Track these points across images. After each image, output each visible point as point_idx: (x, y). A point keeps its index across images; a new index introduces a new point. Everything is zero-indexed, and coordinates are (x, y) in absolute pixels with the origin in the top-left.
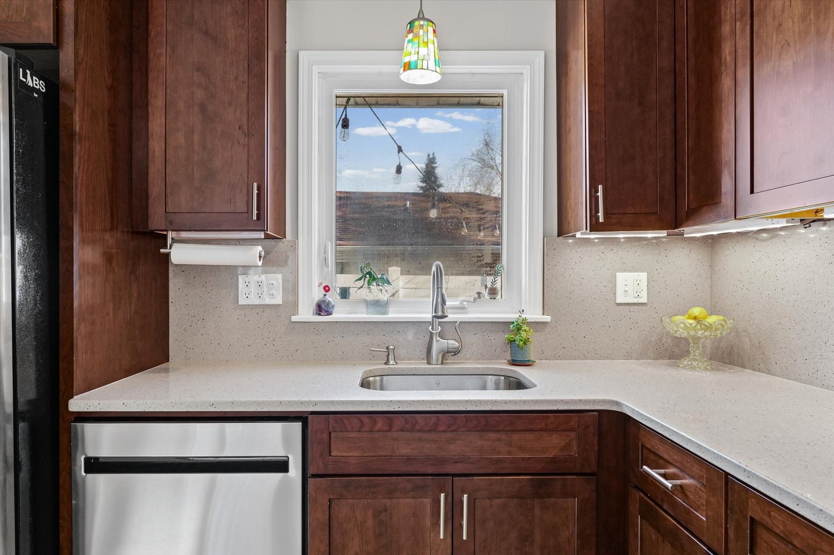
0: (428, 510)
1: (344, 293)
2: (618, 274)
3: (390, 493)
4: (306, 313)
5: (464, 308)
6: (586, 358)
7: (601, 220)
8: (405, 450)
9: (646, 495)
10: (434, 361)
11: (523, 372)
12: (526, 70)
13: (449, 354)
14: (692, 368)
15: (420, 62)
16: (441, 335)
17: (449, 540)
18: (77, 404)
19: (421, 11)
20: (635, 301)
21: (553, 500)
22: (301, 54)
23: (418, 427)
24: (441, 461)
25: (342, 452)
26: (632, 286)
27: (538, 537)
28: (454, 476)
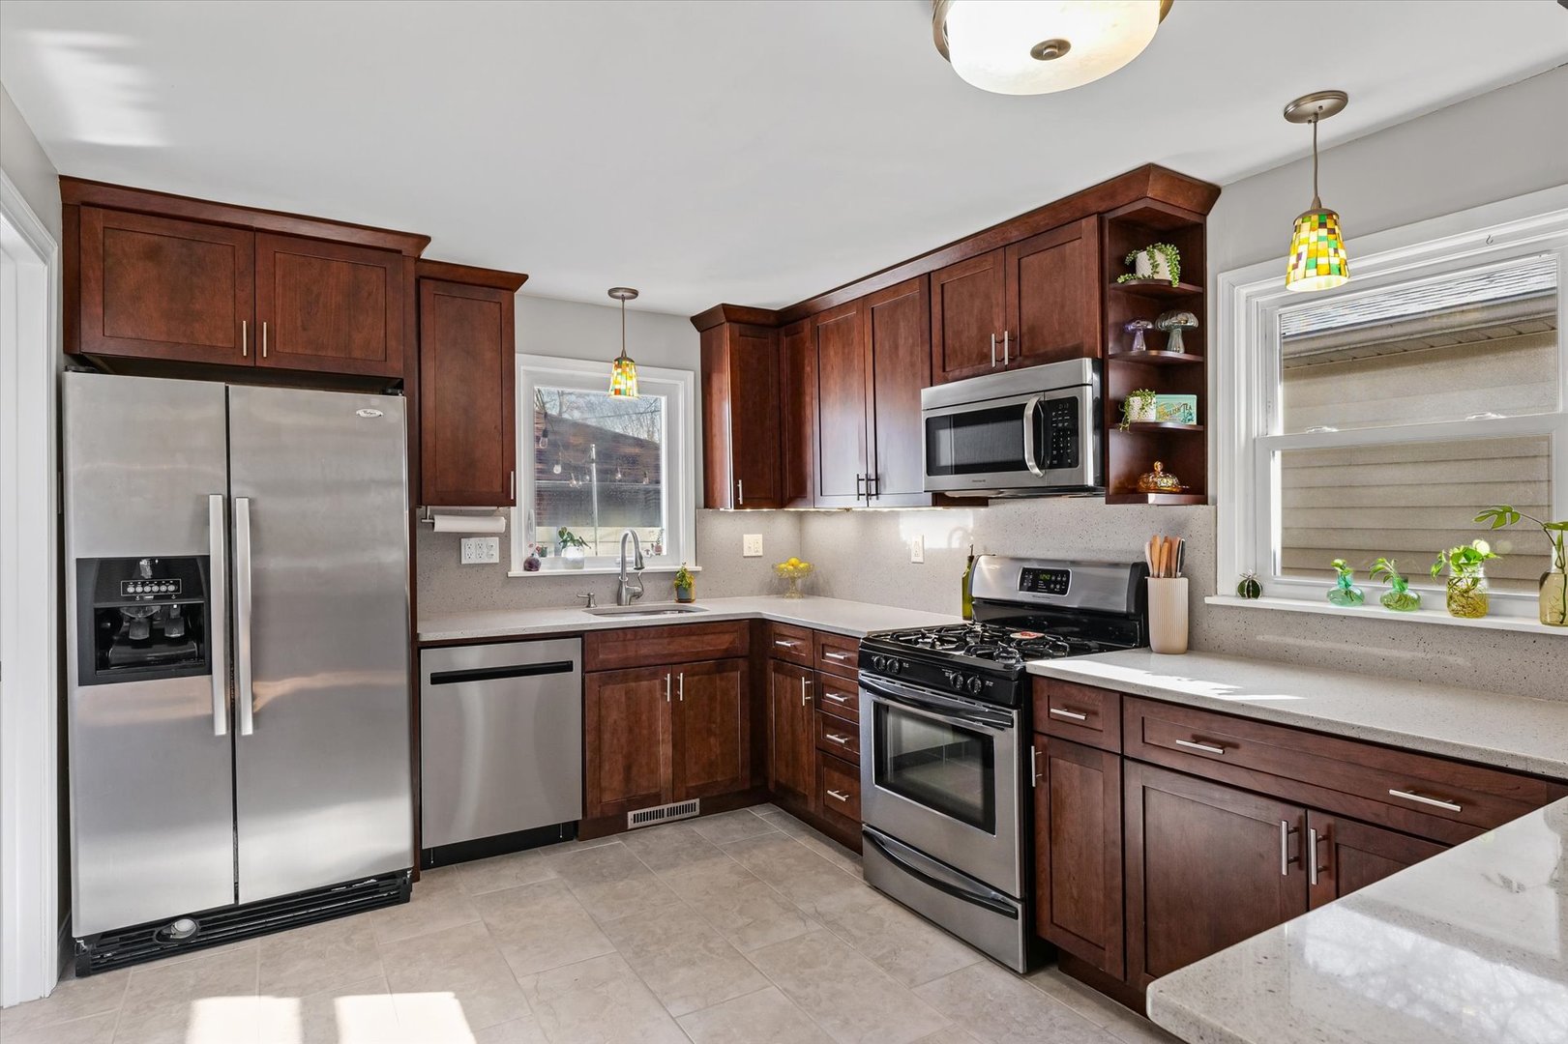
0: (660, 685)
1: (545, 553)
2: (745, 536)
3: (638, 679)
4: (517, 570)
6: (724, 597)
7: (740, 501)
9: (777, 655)
10: (621, 603)
12: (682, 385)
13: (633, 598)
14: (791, 597)
15: (628, 391)
16: (627, 583)
17: (673, 704)
19: (624, 352)
20: (754, 554)
21: (726, 674)
23: (651, 636)
25: (608, 655)
26: (753, 543)
27: (718, 697)
28: (671, 664)
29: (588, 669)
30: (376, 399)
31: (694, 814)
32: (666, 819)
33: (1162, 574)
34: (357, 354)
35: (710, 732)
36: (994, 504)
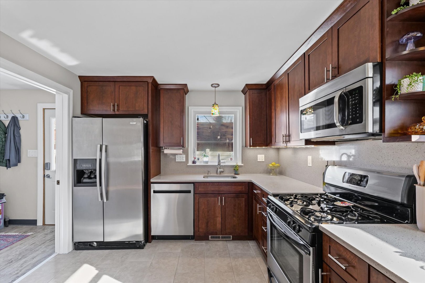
0: (217, 200)
1: (198, 159)
2: (258, 155)
3: (210, 197)
4: (190, 163)
5: (225, 162)
7: (251, 145)
8: (212, 189)
10: (218, 174)
11: (236, 176)
12: (238, 111)
13: (221, 172)
15: (215, 113)
16: (220, 168)
17: (221, 206)
18: (152, 180)
19: (215, 103)
20: (261, 161)
21: (240, 198)
22: (189, 107)
23: (215, 185)
24: (219, 191)
25: (201, 189)
26: (261, 158)
27: (237, 205)
28: (221, 194)
29: (195, 193)
30: (135, 119)
31: (230, 239)
32: (221, 239)
34: (137, 109)
35: (234, 216)
36: (338, 144)
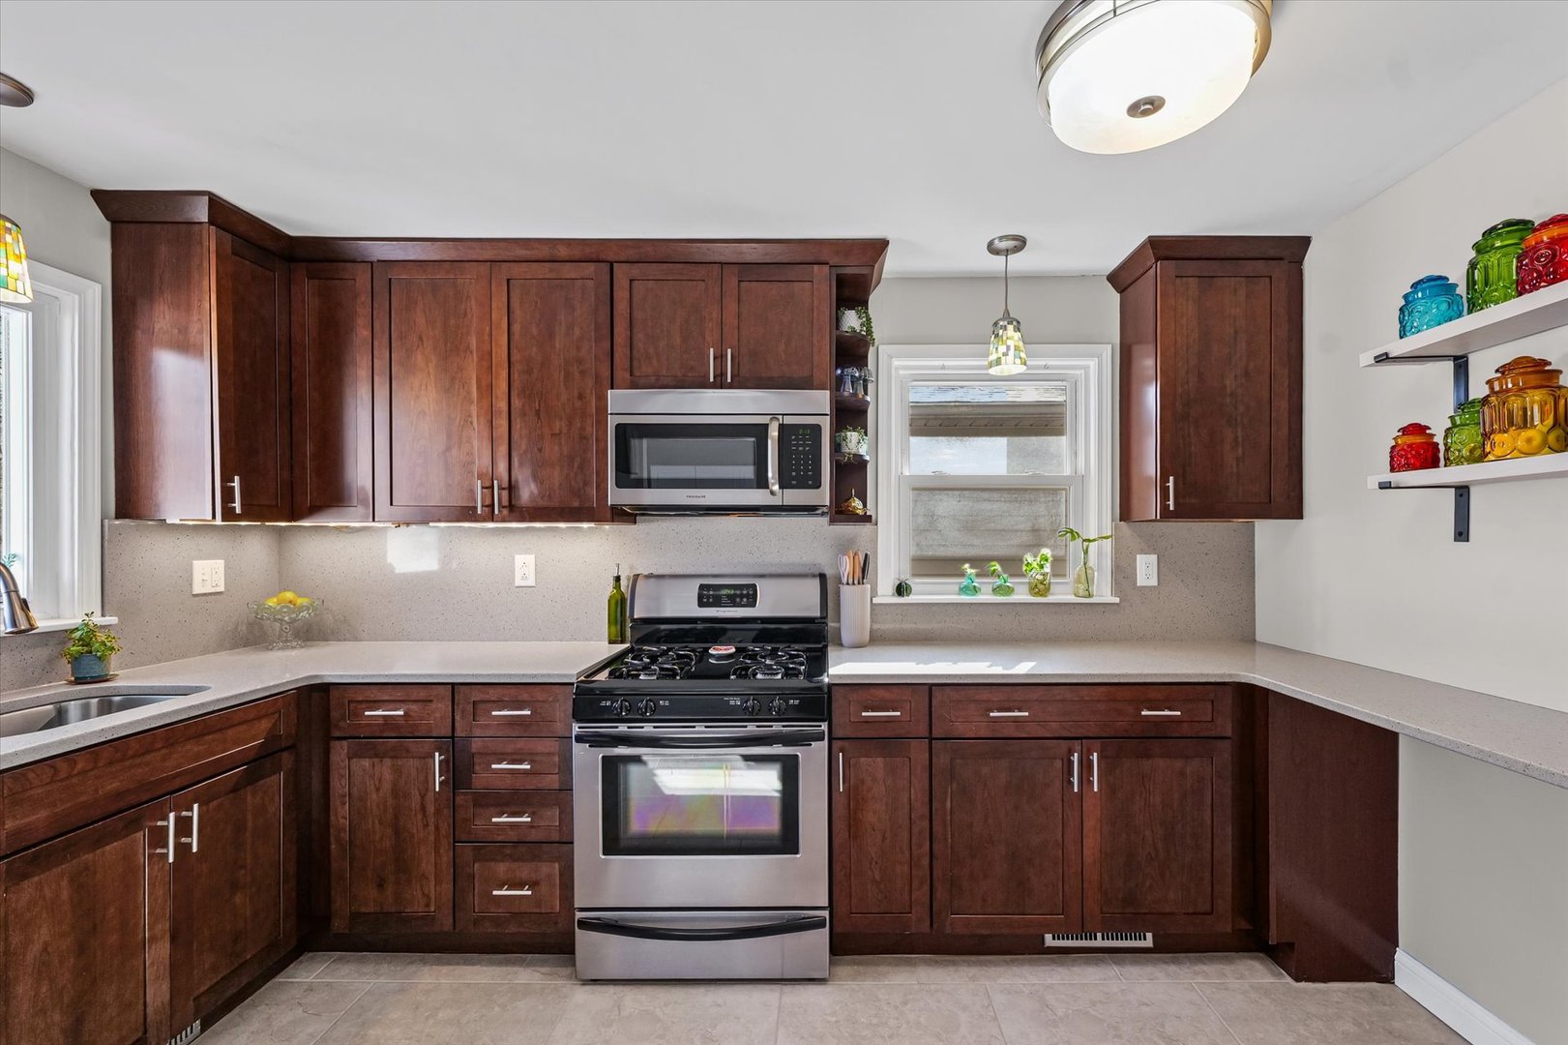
2: (196, 563)
3: (100, 842)
6: (159, 661)
7: (238, 511)
8: (112, 786)
9: (360, 738)
17: (178, 863)
20: (213, 590)
26: (209, 574)
27: (250, 824)
33: (856, 582)
35: (235, 886)
